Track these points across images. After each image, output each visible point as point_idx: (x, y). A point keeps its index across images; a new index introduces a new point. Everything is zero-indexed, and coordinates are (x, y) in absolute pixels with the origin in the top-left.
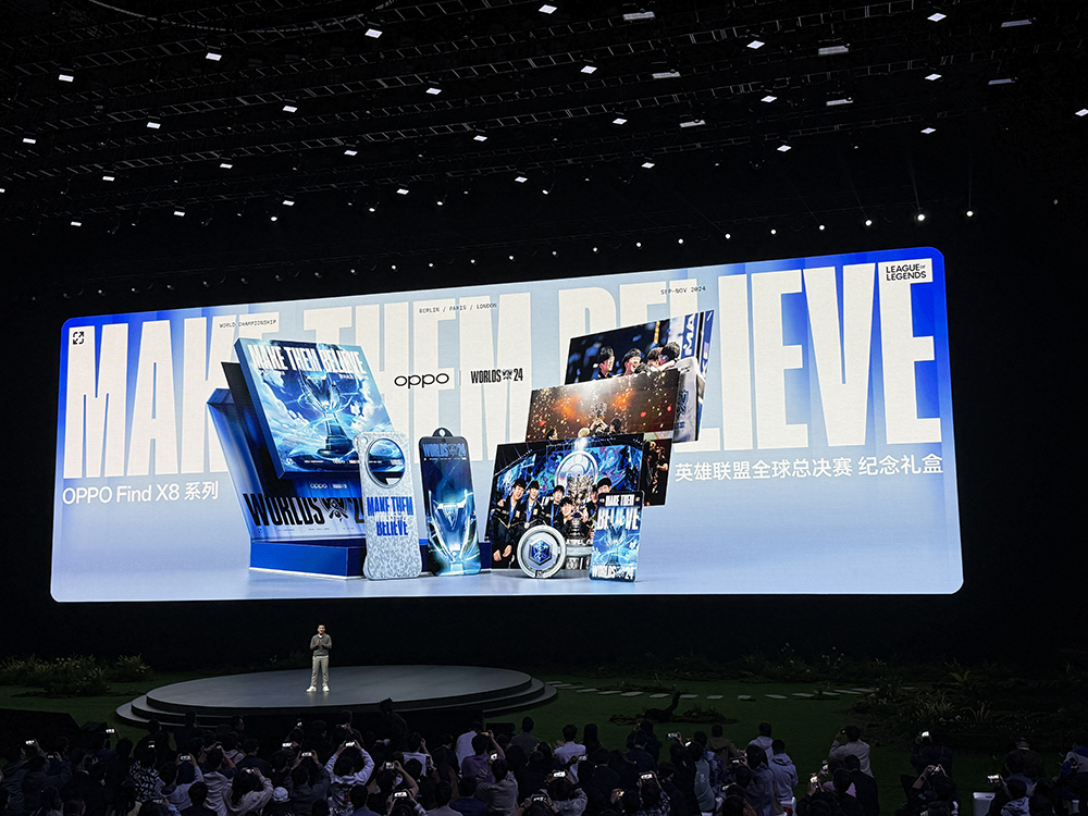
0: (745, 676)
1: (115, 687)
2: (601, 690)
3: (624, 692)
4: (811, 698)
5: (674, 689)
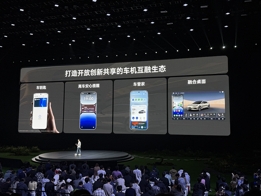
0: (179, 155)
1: (31, 154)
2: (145, 157)
3: (150, 158)
4: (194, 160)
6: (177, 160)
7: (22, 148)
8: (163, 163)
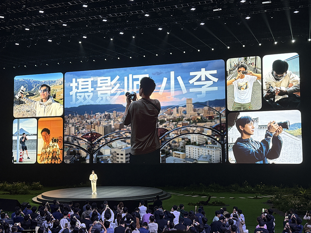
0: (232, 191)
1: (32, 192)
2: (185, 195)
3: (193, 196)
4: (253, 198)
5: (209, 194)
6: (230, 198)
7: (18, 184)
8: (210, 202)
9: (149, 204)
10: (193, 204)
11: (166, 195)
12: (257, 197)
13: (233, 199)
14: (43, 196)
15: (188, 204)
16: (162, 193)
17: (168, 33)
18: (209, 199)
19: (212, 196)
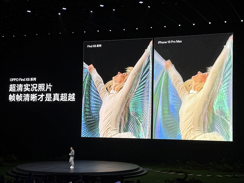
0: (209, 169)
2: (162, 171)
3: (169, 172)
4: (231, 177)
5: (186, 172)
6: (207, 176)
8: (187, 180)
9: (125, 180)
10: (169, 181)
11: (142, 171)
12: (234, 176)
13: (211, 177)
14: (18, 169)
15: (165, 181)
16: (138, 169)
17: (149, 7)
18: (186, 176)
19: (189, 174)
